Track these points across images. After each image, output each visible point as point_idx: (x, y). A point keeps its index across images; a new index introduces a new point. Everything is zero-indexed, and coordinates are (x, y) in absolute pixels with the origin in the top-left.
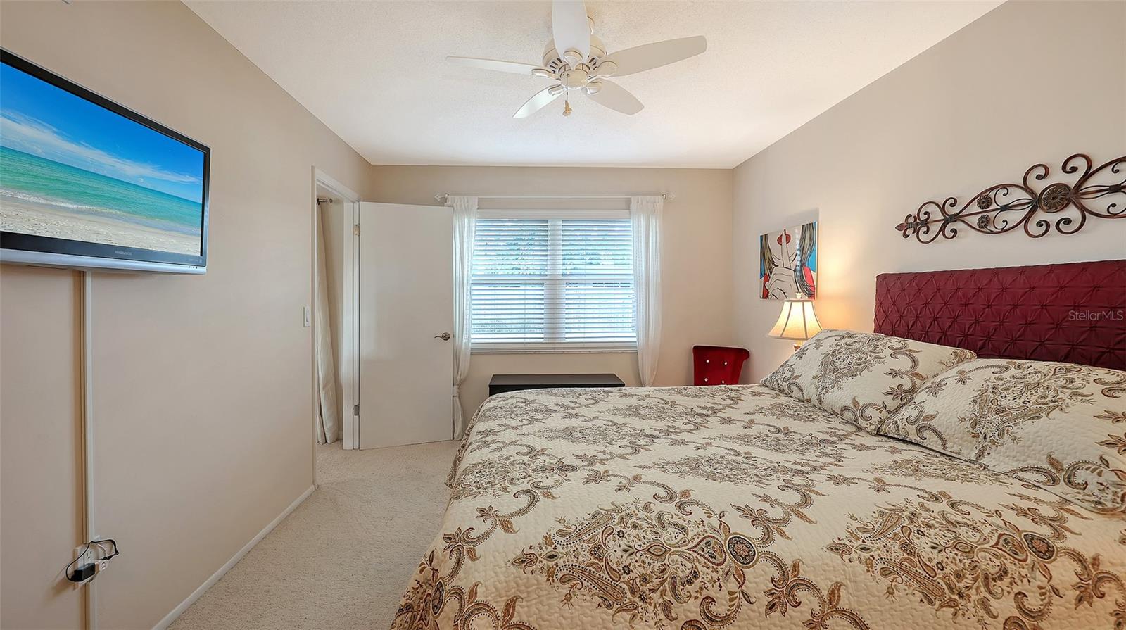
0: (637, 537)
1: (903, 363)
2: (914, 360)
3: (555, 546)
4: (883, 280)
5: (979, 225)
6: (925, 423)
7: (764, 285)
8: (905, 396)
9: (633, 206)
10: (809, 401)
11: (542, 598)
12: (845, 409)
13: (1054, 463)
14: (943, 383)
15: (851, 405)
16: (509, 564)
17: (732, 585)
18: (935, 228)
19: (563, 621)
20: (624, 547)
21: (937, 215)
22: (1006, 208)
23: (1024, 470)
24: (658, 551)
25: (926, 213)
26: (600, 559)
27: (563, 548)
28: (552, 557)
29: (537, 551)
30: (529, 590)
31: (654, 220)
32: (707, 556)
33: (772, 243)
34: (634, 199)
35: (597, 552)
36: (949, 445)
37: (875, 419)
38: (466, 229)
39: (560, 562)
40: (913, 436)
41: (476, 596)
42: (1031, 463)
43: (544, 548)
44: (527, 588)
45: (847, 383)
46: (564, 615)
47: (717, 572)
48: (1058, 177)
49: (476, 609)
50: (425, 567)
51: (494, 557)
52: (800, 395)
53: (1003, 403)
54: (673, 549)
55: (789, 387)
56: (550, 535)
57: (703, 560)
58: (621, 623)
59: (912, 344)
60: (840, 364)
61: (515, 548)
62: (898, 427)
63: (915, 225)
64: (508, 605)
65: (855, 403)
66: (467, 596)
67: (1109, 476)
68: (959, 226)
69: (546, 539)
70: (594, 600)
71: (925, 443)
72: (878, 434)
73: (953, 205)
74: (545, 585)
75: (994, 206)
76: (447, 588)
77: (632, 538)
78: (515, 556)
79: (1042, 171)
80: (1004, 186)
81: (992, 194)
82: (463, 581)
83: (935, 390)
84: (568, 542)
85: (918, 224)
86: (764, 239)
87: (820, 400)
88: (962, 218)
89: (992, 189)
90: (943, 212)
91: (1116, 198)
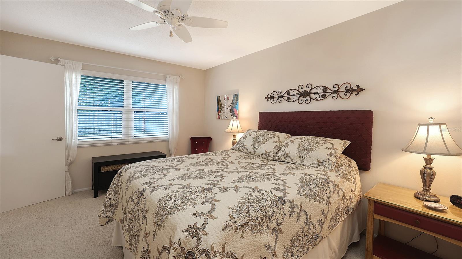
0: (256, 206)
1: (276, 139)
2: (279, 138)
3: (235, 218)
4: (261, 114)
5: (287, 99)
6: (286, 156)
7: (218, 114)
8: (279, 148)
9: (167, 79)
10: (250, 153)
11: (234, 240)
12: (263, 154)
13: (319, 161)
14: (288, 144)
15: (265, 153)
16: (221, 231)
17: (282, 213)
18: (276, 99)
19: (242, 245)
20: (254, 210)
21: (276, 95)
22: (293, 95)
23: (312, 164)
24: (263, 208)
25: (273, 95)
26: (249, 217)
27: (237, 218)
28: (235, 222)
29: (229, 222)
30: (229, 238)
31: (176, 86)
32: (275, 205)
33: (222, 100)
34: (168, 76)
35: (248, 215)
36: (293, 160)
37: (272, 156)
38: (74, 79)
39: (238, 223)
40: (283, 159)
41: (214, 249)
42: (314, 162)
43: (231, 220)
44: (228, 238)
45: (263, 146)
46: (242, 242)
47: (278, 210)
48: (305, 89)
49: (215, 254)
50: (177, 249)
51: (215, 231)
52: (247, 151)
53: (305, 148)
54: (267, 206)
55: (243, 149)
56: (231, 214)
57: (274, 207)
58: (258, 237)
59: (277, 133)
60: (259, 140)
61: (221, 224)
62: (279, 157)
63: (270, 98)
64: (223, 248)
65: (266, 152)
66: (210, 250)
67: (330, 162)
68: (282, 99)
69: (230, 216)
70: (250, 233)
71: (287, 161)
72: (273, 160)
73: (281, 93)
74: (234, 234)
75: (291, 95)
76: (196, 252)
77: (255, 207)
78: (222, 227)
79: (302, 87)
80: (293, 89)
81: (290, 91)
82: (204, 245)
83: (287, 145)
84: (238, 215)
85: (271, 98)
86: (219, 98)
87: (254, 152)
88: (283, 97)
89: (290, 90)
90: (278, 95)
91: (317, 96)
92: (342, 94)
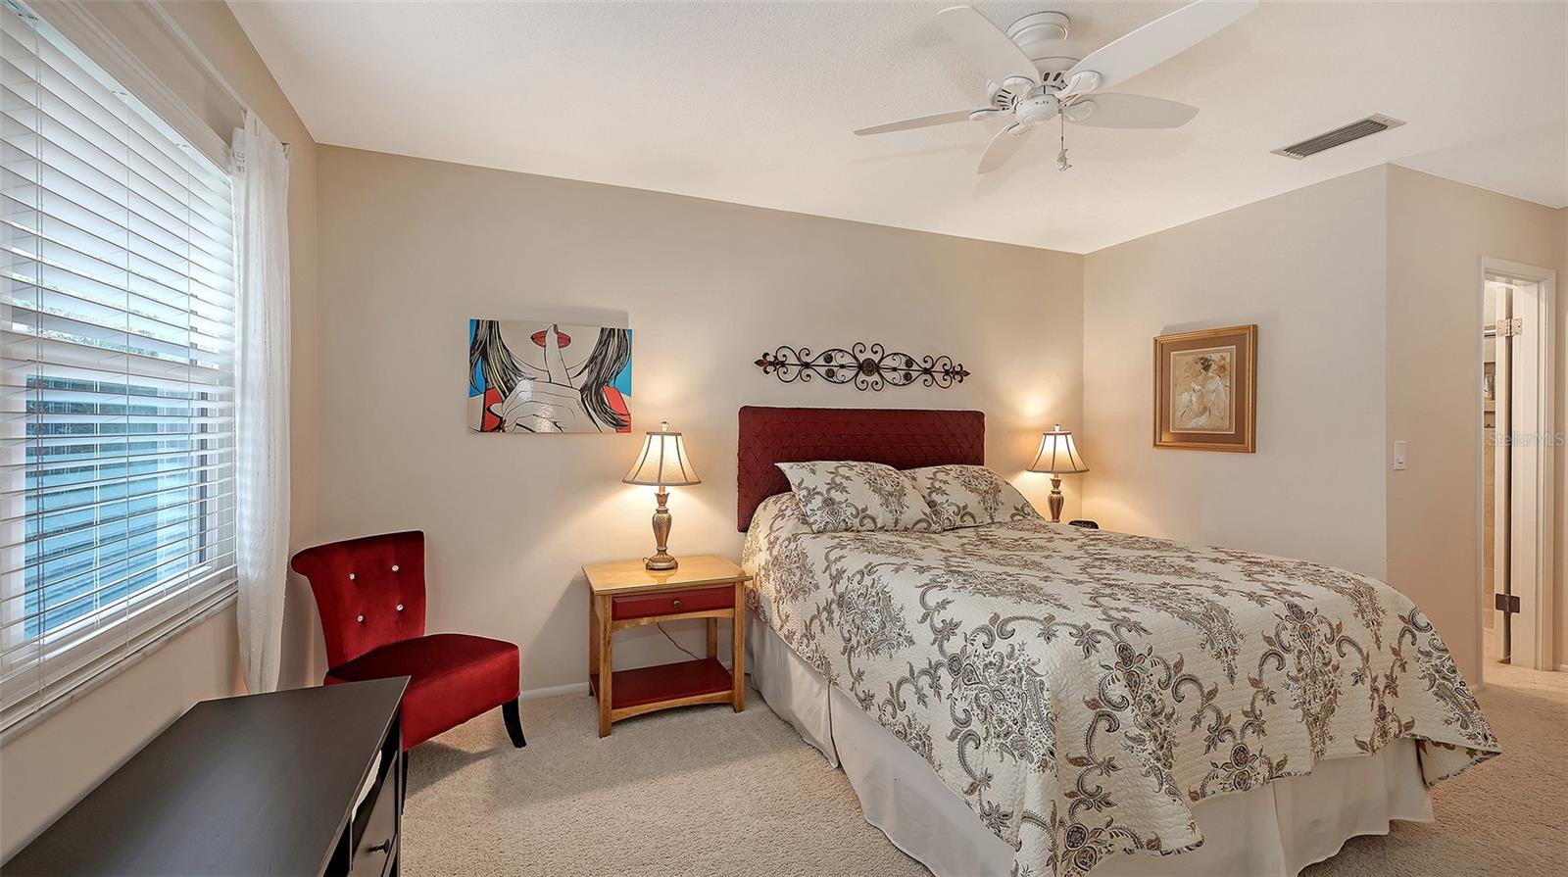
4: (746, 413)
5: (827, 375)
7: (487, 409)
25: (784, 356)
48: (869, 355)
63: (770, 363)
73: (807, 355)
75: (834, 364)
79: (862, 348)
80: (841, 351)
81: (833, 355)
85: (778, 363)
88: (814, 367)
89: (834, 350)
90: (799, 359)
91: (895, 374)
92: (939, 377)
